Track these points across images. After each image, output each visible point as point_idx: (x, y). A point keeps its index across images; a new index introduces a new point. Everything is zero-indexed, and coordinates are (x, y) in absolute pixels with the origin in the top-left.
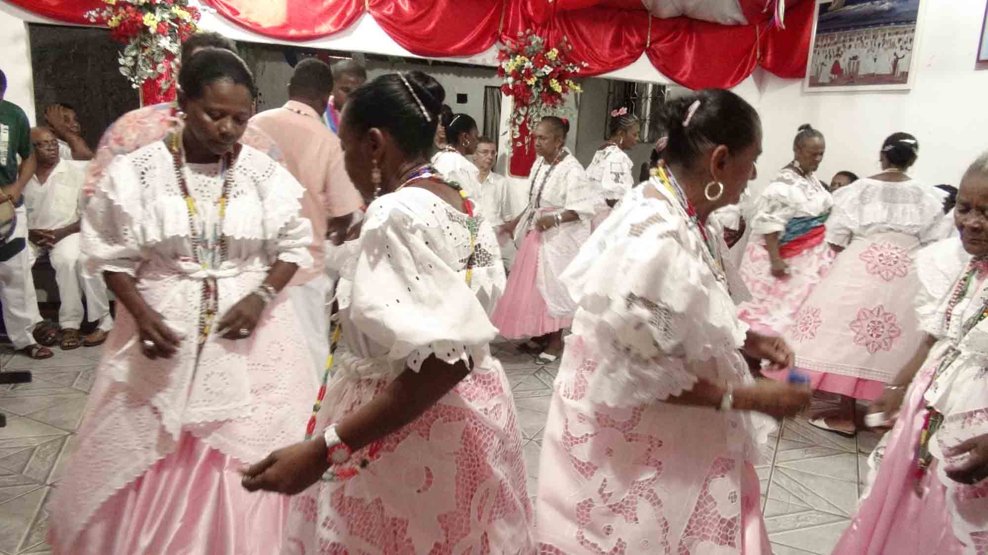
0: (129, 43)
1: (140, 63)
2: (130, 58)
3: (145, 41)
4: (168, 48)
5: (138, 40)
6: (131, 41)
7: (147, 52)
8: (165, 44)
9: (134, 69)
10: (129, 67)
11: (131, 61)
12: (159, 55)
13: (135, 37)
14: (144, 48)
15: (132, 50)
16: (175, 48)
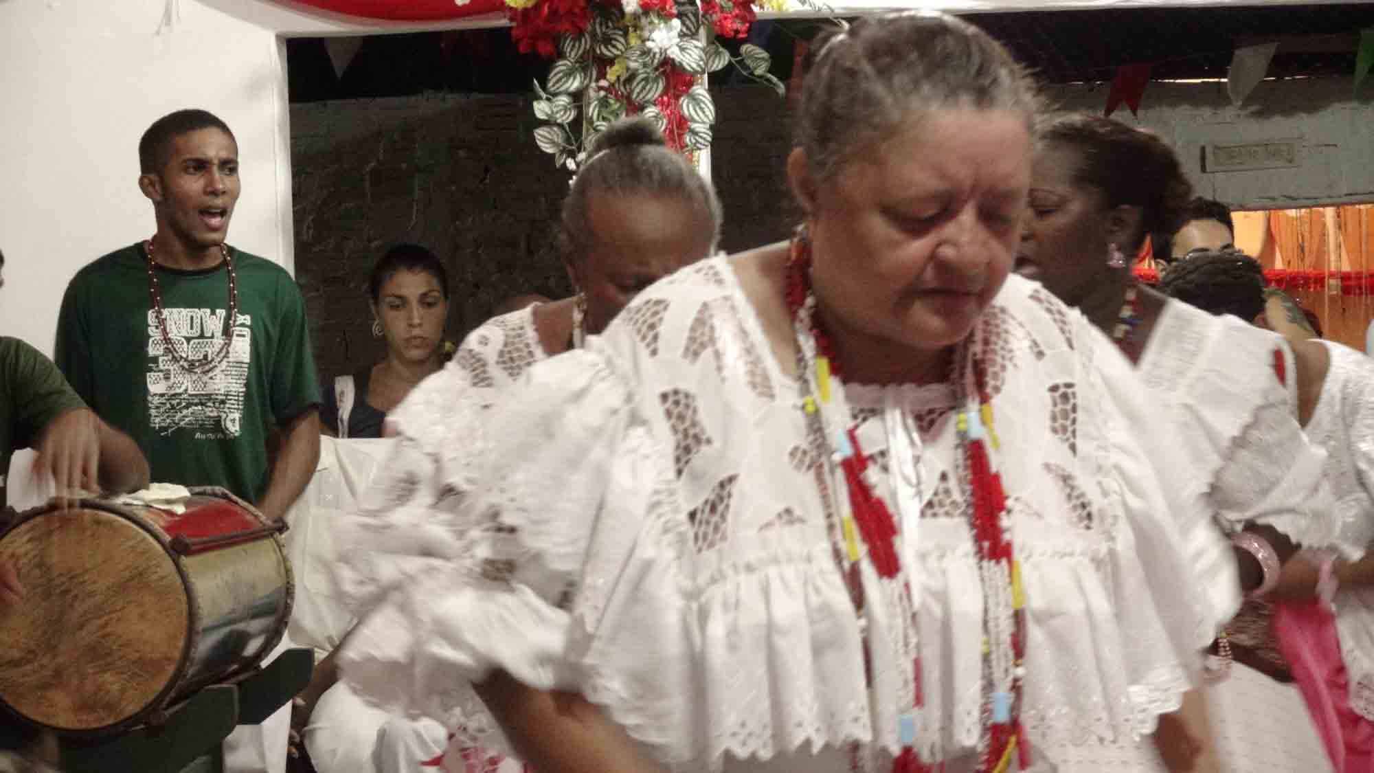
0: (561, 55)
1: (592, 110)
2: (563, 100)
3: (607, 41)
4: (674, 53)
5: (586, 43)
6: (567, 46)
7: (612, 73)
8: (666, 44)
9: (575, 129)
10: (561, 126)
11: (565, 109)
12: (646, 79)
13: (579, 35)
14: (603, 64)
15: (569, 74)
16: (691, 56)
